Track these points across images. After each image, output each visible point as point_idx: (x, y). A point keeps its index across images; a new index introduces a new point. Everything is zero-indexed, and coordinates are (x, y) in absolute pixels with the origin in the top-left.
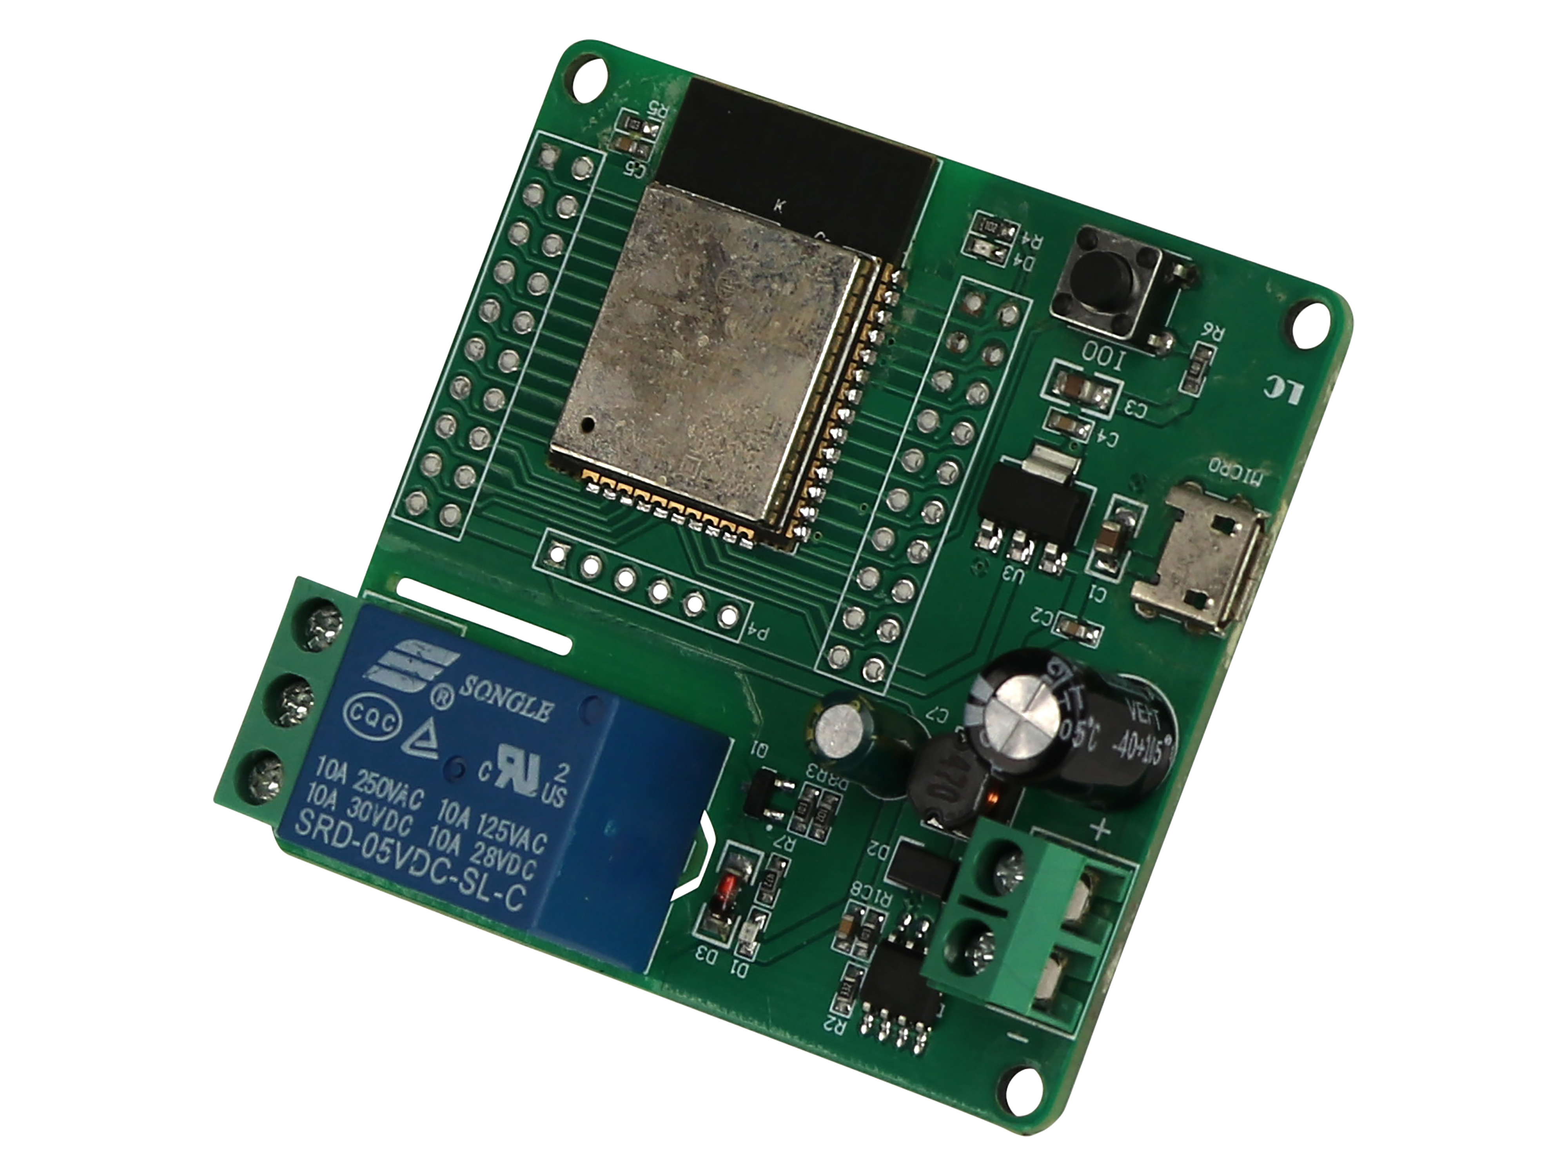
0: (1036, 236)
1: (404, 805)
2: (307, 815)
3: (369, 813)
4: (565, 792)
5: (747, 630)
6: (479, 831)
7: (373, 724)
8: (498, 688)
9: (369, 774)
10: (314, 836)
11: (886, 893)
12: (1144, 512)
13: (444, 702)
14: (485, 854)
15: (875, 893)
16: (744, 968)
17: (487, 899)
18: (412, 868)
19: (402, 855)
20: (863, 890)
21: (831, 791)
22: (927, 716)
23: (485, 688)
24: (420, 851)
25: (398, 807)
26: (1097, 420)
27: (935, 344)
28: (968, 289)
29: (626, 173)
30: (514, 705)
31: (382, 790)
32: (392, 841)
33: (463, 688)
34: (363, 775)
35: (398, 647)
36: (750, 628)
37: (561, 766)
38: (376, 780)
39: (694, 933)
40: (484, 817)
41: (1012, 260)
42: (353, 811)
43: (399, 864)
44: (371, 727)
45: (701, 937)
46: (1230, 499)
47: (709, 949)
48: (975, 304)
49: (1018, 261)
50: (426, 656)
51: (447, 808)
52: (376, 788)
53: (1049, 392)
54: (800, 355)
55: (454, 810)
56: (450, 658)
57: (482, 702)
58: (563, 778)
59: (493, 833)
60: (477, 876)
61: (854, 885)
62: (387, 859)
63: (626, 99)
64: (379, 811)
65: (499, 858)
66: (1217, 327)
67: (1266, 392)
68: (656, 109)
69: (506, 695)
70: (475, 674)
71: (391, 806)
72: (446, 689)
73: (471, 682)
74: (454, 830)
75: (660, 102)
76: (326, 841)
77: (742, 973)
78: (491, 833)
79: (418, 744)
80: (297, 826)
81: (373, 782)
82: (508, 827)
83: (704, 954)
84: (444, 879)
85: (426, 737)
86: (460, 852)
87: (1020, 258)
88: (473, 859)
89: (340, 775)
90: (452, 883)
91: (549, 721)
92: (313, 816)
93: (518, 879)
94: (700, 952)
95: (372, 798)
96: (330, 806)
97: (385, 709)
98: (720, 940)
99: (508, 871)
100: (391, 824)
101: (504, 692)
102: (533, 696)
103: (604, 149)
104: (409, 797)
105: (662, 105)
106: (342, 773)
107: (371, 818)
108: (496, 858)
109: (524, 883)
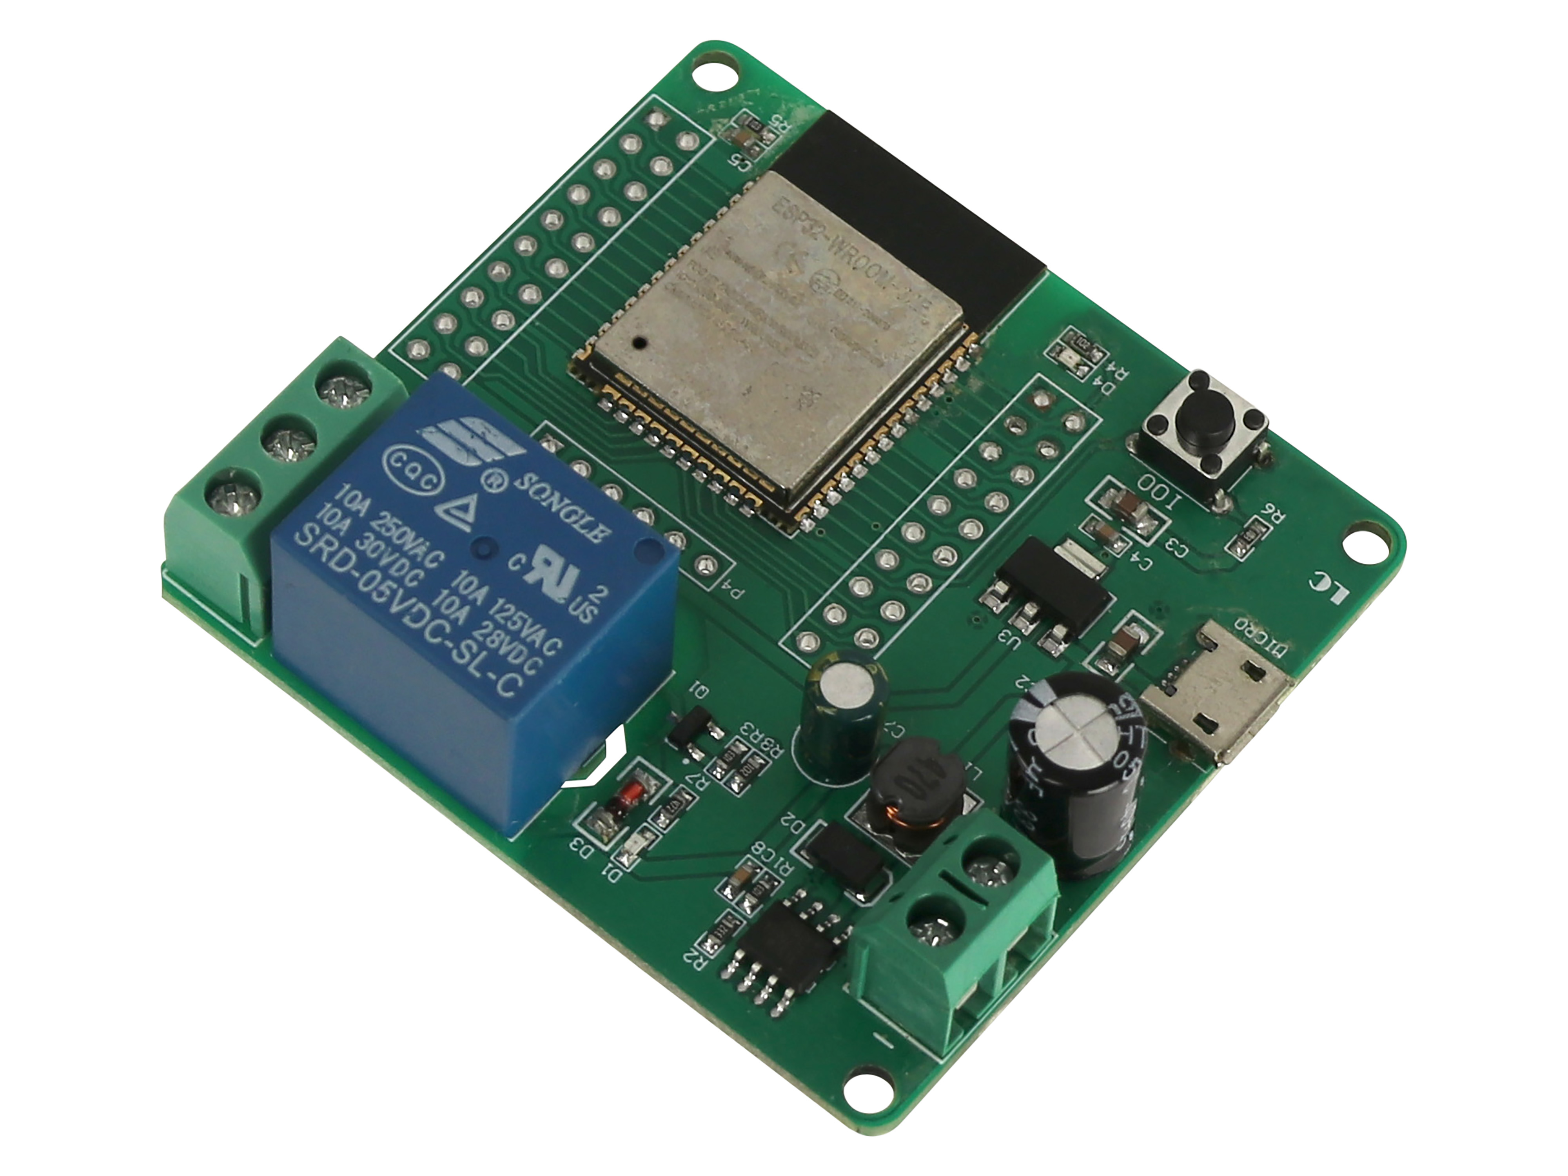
0: (1123, 369)
1: (419, 559)
2: (312, 530)
3: (379, 551)
4: (596, 612)
5: (721, 583)
6: (491, 612)
8: (557, 495)
9: (392, 518)
10: (312, 550)
11: (787, 863)
12: (1158, 637)
13: (495, 485)
14: (490, 634)
15: (776, 859)
16: (617, 874)
17: (478, 675)
18: (408, 617)
19: (402, 602)
20: (764, 852)
21: (760, 753)
23: (543, 490)
24: (421, 605)
25: (413, 559)
26: (1135, 542)
27: (993, 418)
28: (1040, 386)
29: (730, 162)
30: (568, 516)
31: (400, 537)
33: (519, 481)
34: (385, 517)
35: (463, 420)
36: (725, 583)
37: (600, 587)
38: (398, 527)
39: (575, 825)
40: (501, 601)
41: (1092, 378)
42: (362, 544)
43: (395, 609)
45: (581, 830)
47: (585, 844)
48: (1041, 400)
49: (1097, 382)
50: (489, 438)
51: (463, 578)
52: (394, 533)
53: (1095, 500)
55: (471, 583)
57: (536, 501)
58: (598, 599)
59: (506, 619)
60: (475, 650)
61: (757, 843)
62: (382, 600)
63: (751, 103)
64: (391, 554)
65: (504, 644)
66: (1279, 511)
67: (1311, 583)
68: (777, 123)
69: (563, 504)
70: (536, 473)
71: (404, 554)
72: (500, 474)
73: (530, 479)
74: (464, 601)
75: (784, 119)
76: (324, 559)
77: (613, 877)
78: (503, 618)
79: (454, 512)
80: (297, 535)
81: (394, 528)
82: (524, 621)
83: (579, 846)
84: (439, 640)
85: (465, 508)
86: (465, 623)
87: (1101, 380)
88: (476, 634)
89: (359, 507)
90: (447, 647)
91: (600, 544)
92: (317, 532)
93: (519, 669)
94: (575, 843)
95: (388, 541)
96: (339, 530)
97: (429, 468)
98: (602, 841)
99: (510, 659)
100: (399, 570)
101: (561, 500)
102: (591, 515)
103: (715, 134)
104: (426, 554)
105: (785, 122)
106: (363, 506)
107: (379, 557)
108: (502, 642)
109: (523, 675)
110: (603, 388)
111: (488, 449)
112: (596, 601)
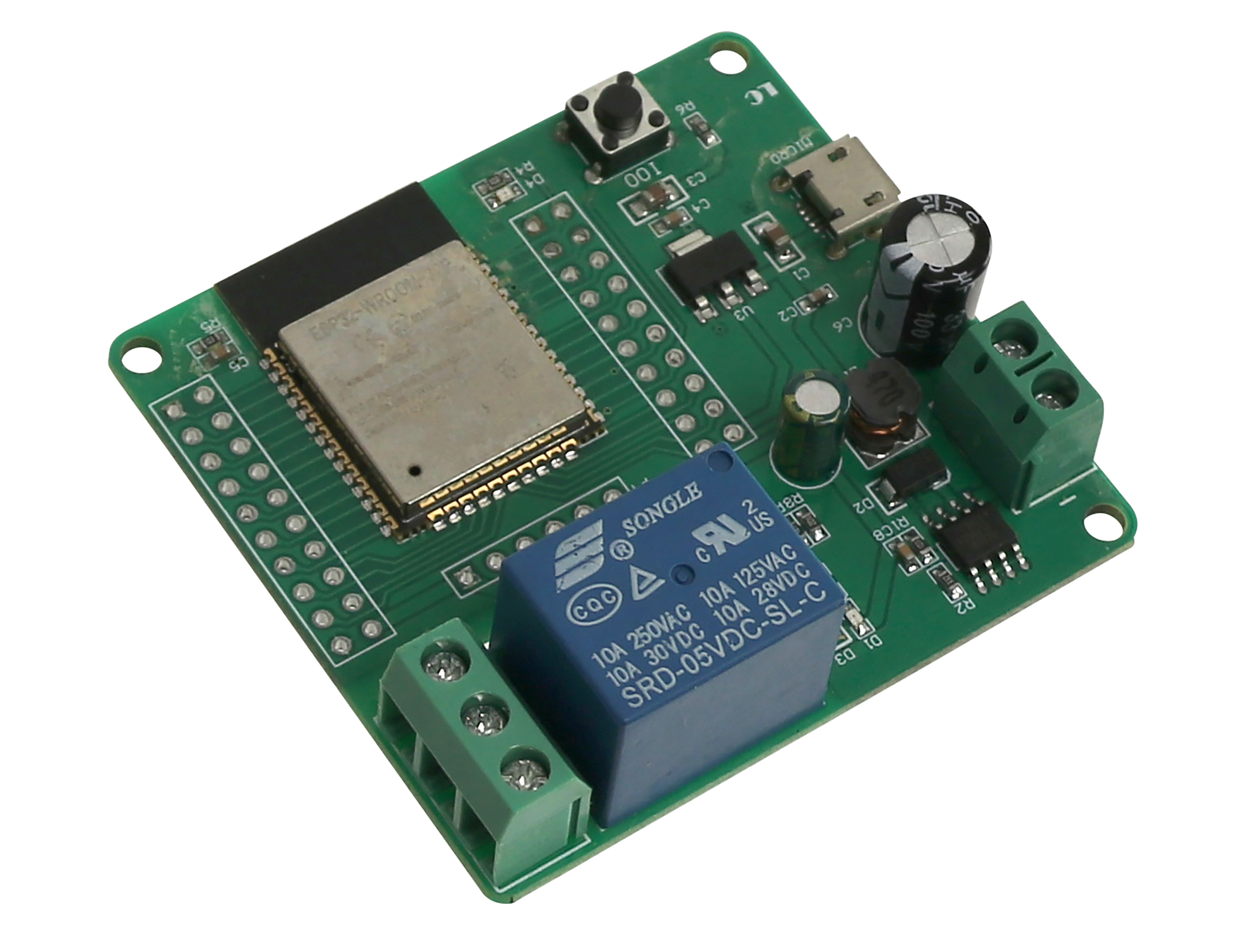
0: (524, 164)
1: (680, 623)
2: (629, 693)
3: (665, 650)
6: (744, 586)
7: (600, 607)
8: (649, 510)
9: (635, 633)
10: (649, 698)
11: (898, 520)
12: (771, 216)
13: (626, 551)
14: (764, 592)
15: (892, 526)
16: (874, 639)
17: (799, 611)
18: (732, 646)
19: (717, 648)
20: (883, 532)
23: (641, 519)
24: (723, 634)
25: (677, 628)
26: (682, 205)
27: (540, 263)
28: (521, 223)
29: (236, 371)
30: (671, 508)
31: (655, 632)
33: (628, 533)
34: (633, 638)
37: (744, 505)
38: (645, 630)
40: (736, 576)
41: (527, 188)
42: (653, 660)
43: (722, 653)
47: (842, 653)
48: (534, 227)
49: (530, 184)
51: (708, 597)
52: (650, 635)
53: (637, 219)
55: (713, 593)
57: (650, 526)
58: (754, 508)
59: (754, 577)
60: (776, 607)
61: (875, 536)
62: (710, 659)
63: (183, 340)
64: (670, 642)
65: (776, 584)
66: (684, 104)
67: (753, 104)
68: (209, 327)
69: (658, 508)
70: (625, 518)
71: (672, 633)
72: (619, 544)
73: (628, 524)
74: (728, 602)
75: (207, 321)
76: (660, 691)
77: (877, 642)
78: (752, 579)
79: (642, 588)
81: (645, 633)
82: (760, 565)
83: (843, 658)
84: (759, 629)
86: (748, 607)
87: (529, 182)
88: (761, 602)
89: (618, 653)
90: (768, 626)
91: (703, 493)
92: (633, 689)
93: (802, 582)
94: (839, 660)
95: (655, 641)
96: (635, 673)
97: (596, 594)
98: (843, 641)
99: (791, 585)
100: (686, 641)
101: (655, 509)
102: (675, 492)
103: (205, 373)
104: (676, 617)
105: (210, 320)
106: (618, 650)
107: (670, 651)
108: (774, 586)
109: (809, 580)
110: (429, 519)
111: (590, 546)
112: (755, 510)
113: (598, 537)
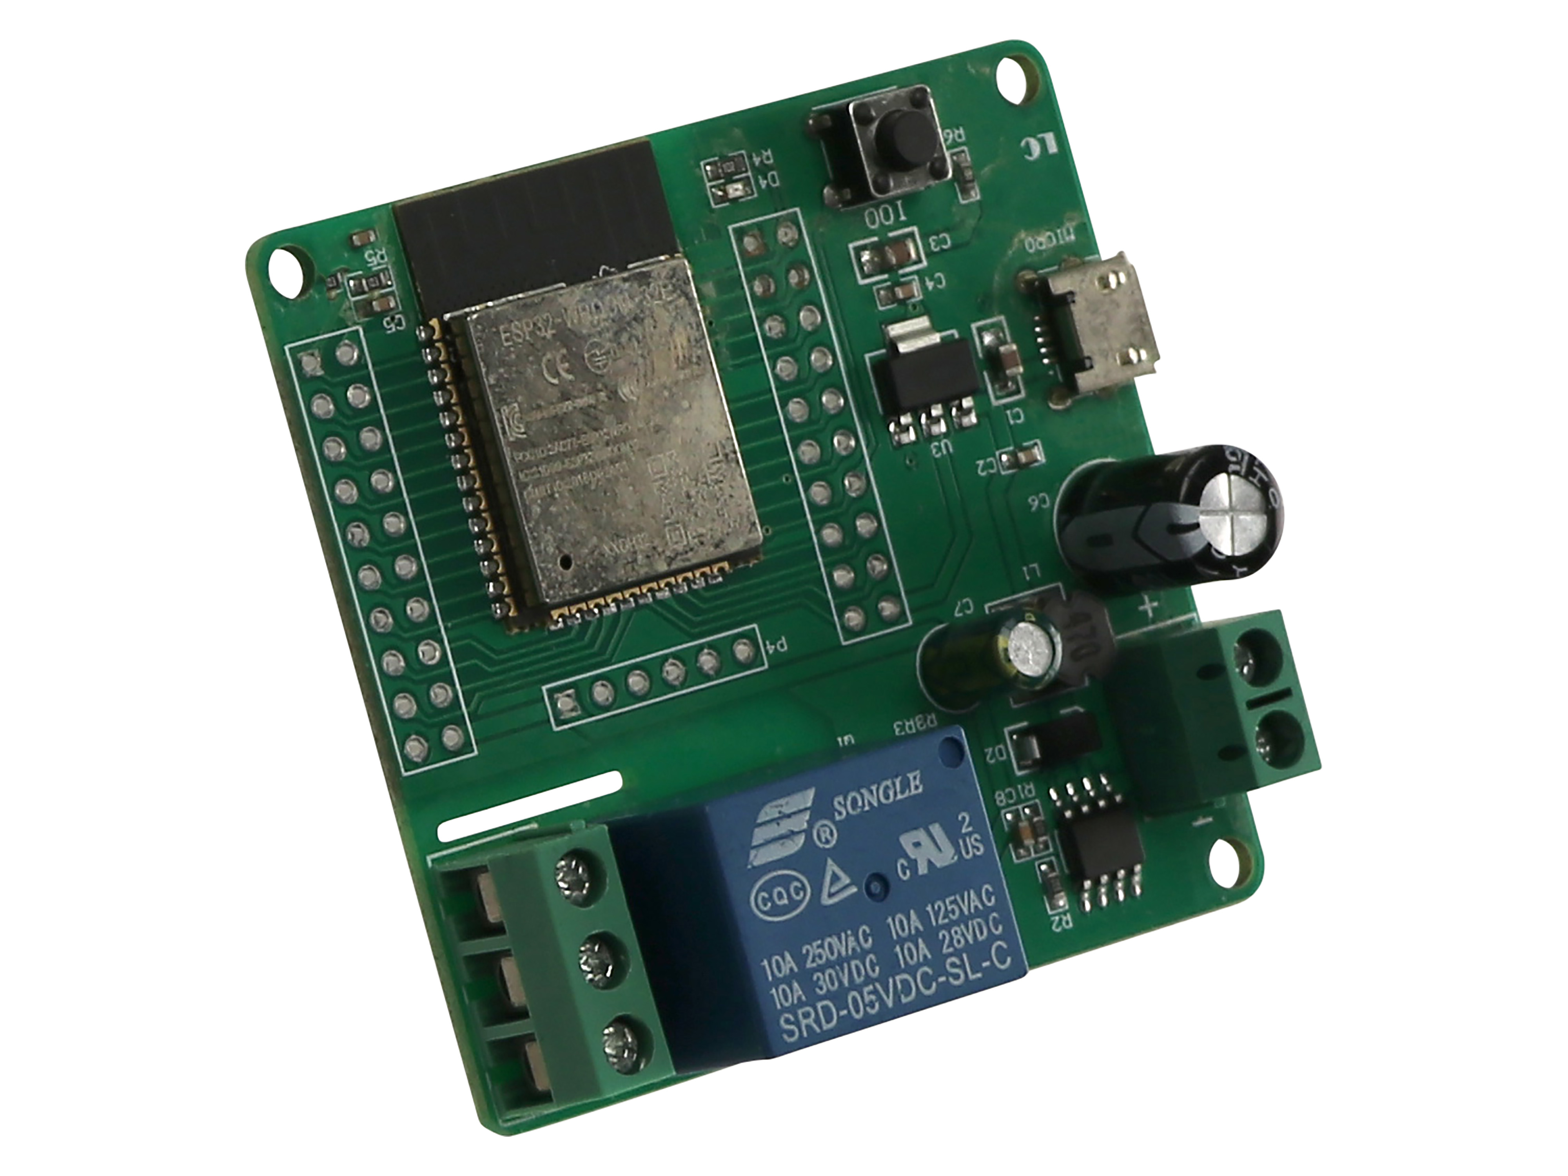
0: (763, 152)
1: (859, 950)
2: (787, 1021)
3: (835, 978)
4: (979, 837)
5: (767, 652)
6: (934, 923)
7: (785, 901)
8: (865, 792)
9: (812, 946)
10: (805, 1034)
13: (829, 837)
14: (952, 938)
15: (1017, 791)
17: (979, 975)
18: (903, 996)
19: (887, 993)
20: (1006, 796)
22: (957, 615)
23: (854, 801)
24: (898, 978)
25: (855, 955)
26: (917, 273)
27: (746, 299)
28: (741, 235)
29: (389, 332)
30: (887, 797)
31: (832, 952)
32: (871, 987)
33: (836, 814)
34: (808, 951)
35: (759, 821)
36: (768, 647)
37: (960, 817)
38: (821, 946)
40: (929, 908)
41: (758, 186)
43: (890, 1003)
44: (785, 905)
46: (1060, 265)
48: (750, 244)
49: (763, 183)
50: (787, 810)
51: (895, 925)
52: (825, 954)
53: (864, 276)
54: (698, 376)
55: (901, 922)
56: (808, 797)
57: (861, 813)
58: (968, 826)
59: (946, 915)
60: (958, 962)
61: (996, 797)
62: (877, 1005)
64: (842, 970)
65: (965, 932)
66: (954, 130)
67: (1027, 157)
68: (374, 258)
69: (875, 792)
70: (837, 795)
71: (848, 960)
72: (822, 826)
73: (840, 803)
74: (913, 939)
75: (373, 250)
76: (818, 1030)
78: (944, 918)
79: (833, 890)
80: (785, 1037)
81: (820, 950)
82: (954, 902)
84: (934, 984)
85: (835, 878)
86: (931, 953)
87: (763, 179)
88: (945, 951)
89: (788, 966)
90: (943, 983)
91: (924, 790)
92: (792, 1018)
93: (992, 938)
95: (830, 964)
96: (799, 998)
97: (785, 881)
99: (980, 938)
100: (859, 975)
101: (871, 792)
102: (897, 777)
103: (355, 324)
104: (857, 940)
105: (377, 250)
106: (790, 962)
107: (841, 983)
108: (963, 935)
109: (999, 938)
110: (551, 617)
111: (794, 819)
112: (970, 829)
113: (806, 809)
